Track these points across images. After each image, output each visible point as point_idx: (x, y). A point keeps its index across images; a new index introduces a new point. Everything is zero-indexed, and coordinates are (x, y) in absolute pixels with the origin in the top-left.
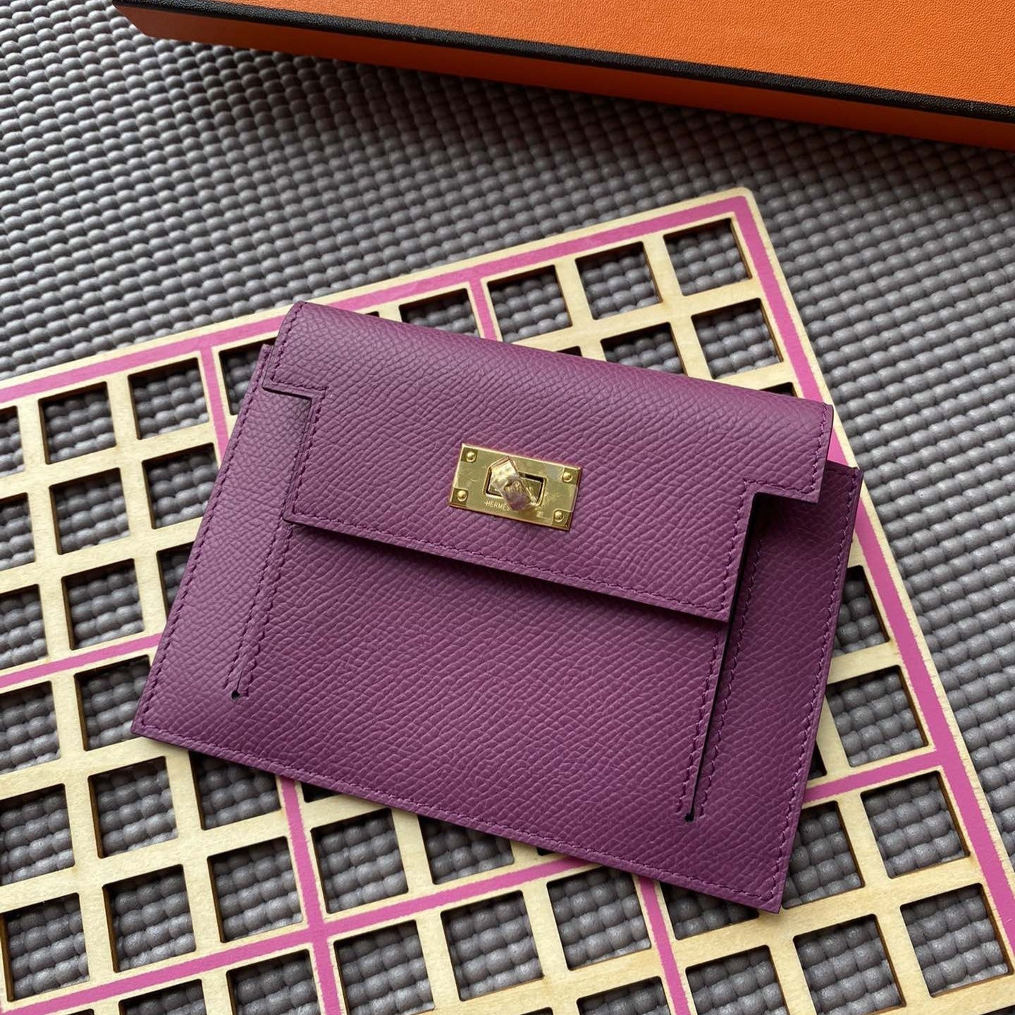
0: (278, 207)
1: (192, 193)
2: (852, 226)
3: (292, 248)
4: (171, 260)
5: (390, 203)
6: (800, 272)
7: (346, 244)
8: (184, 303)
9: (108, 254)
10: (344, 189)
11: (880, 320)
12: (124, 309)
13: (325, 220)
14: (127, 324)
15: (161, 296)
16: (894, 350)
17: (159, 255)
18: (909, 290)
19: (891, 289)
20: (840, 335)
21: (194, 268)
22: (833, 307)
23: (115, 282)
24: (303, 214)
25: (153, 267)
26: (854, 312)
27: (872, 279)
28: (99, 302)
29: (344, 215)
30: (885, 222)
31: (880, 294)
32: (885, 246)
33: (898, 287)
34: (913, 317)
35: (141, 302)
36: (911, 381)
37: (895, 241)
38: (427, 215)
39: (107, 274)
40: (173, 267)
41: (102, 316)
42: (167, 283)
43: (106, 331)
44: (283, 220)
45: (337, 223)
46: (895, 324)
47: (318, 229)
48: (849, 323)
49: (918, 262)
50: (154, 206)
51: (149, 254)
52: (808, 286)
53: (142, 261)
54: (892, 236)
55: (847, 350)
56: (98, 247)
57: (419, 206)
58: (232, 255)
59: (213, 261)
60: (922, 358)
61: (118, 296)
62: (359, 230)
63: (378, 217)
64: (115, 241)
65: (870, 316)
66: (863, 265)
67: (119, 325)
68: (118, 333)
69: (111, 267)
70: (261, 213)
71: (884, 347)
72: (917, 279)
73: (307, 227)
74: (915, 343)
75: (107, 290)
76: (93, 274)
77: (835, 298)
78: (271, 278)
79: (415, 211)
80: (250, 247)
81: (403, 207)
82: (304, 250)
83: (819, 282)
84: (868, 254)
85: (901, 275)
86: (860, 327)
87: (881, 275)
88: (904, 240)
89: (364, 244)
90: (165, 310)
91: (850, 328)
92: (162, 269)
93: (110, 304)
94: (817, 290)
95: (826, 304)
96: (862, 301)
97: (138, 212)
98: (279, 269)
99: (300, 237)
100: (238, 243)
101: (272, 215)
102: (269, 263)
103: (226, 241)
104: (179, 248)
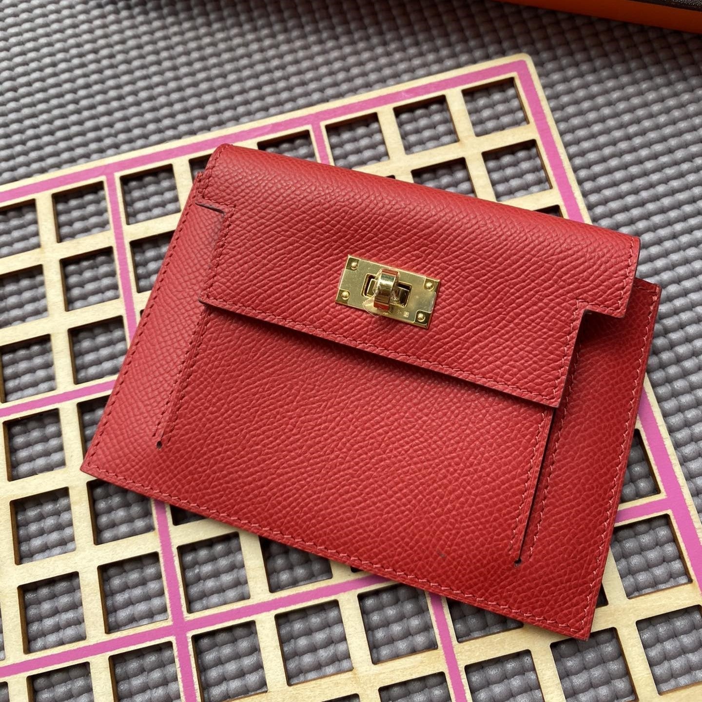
0: (175, 68)
1: (111, 56)
2: (615, 95)
3: (183, 100)
4: (92, 107)
5: (260, 68)
6: (572, 130)
7: (224, 98)
8: (99, 140)
9: (46, 101)
10: (226, 56)
11: (634, 170)
12: (55, 143)
13: (209, 79)
14: (57, 154)
15: (82, 134)
16: (644, 194)
17: (84, 103)
18: (658, 148)
19: (643, 146)
20: (603, 180)
21: (109, 113)
22: (596, 159)
23: (50, 122)
24: (193, 74)
25: (78, 112)
26: (614, 163)
27: (629, 138)
28: (37, 137)
29: (224, 76)
30: (641, 93)
31: (634, 150)
32: (641, 112)
33: (649, 145)
34: (660, 169)
35: (68, 138)
36: (657, 219)
37: (648, 108)
38: (286, 78)
39: (45, 117)
40: (93, 112)
41: (39, 148)
42: (89, 124)
43: (41, 159)
44: (177, 79)
45: (219, 82)
46: (645, 174)
47: (204, 86)
48: (609, 172)
49: (666, 125)
50: (83, 65)
51: (76, 102)
52: (578, 142)
53: (71, 107)
54: (646, 105)
55: (608, 193)
56: (40, 96)
57: (280, 71)
58: (138, 104)
59: (123, 108)
60: (666, 202)
61: (51, 133)
62: (235, 88)
63: (249, 78)
64: (52, 91)
65: (625, 167)
66: (622, 126)
67: (51, 155)
68: (50, 161)
69: (48, 111)
70: (161, 73)
71: (636, 192)
72: (664, 139)
73: (195, 85)
74: (661, 189)
75: (44, 128)
76: (34, 116)
77: (598, 152)
78: (167, 122)
79: (278, 74)
80: (151, 99)
81: (269, 71)
82: (193, 101)
83: (587, 139)
84: (627, 118)
85: (652, 135)
86: (619, 175)
87: (636, 135)
88: (656, 108)
89: (238, 99)
90: (85, 144)
91: (610, 176)
92: (86, 114)
93: (46, 139)
94: (586, 145)
95: (592, 156)
96: (620, 154)
97: (70, 70)
98: (172, 115)
99: (190, 91)
100: (143, 95)
101: (169, 75)
102: (165, 111)
103: (135, 93)
104: (99, 98)
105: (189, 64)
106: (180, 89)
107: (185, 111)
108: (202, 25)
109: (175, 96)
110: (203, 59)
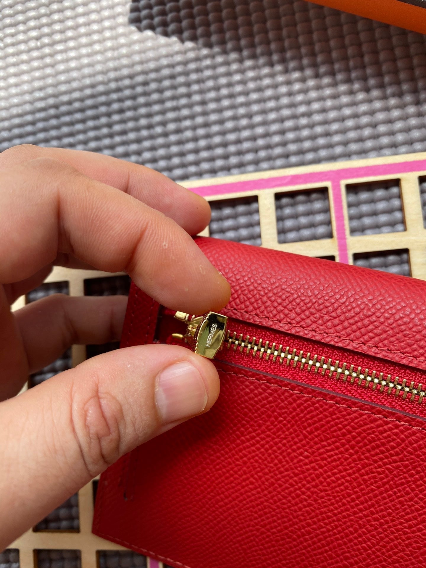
0: (203, 103)
3: (209, 136)
4: (124, 133)
5: (286, 112)
7: (247, 139)
10: (254, 96)
17: (117, 128)
21: (139, 141)
25: (111, 136)
29: (250, 116)
38: (311, 126)
40: (124, 138)
45: (244, 122)
47: (230, 125)
51: (109, 125)
53: (105, 131)
57: (306, 118)
58: (166, 135)
62: (260, 130)
63: (274, 121)
78: (191, 158)
79: (304, 121)
81: (294, 117)
82: (217, 140)
89: (261, 142)
99: (215, 128)
100: (171, 127)
101: (198, 109)
102: (190, 146)
103: (164, 124)
104: (131, 125)
105: (218, 100)
106: (206, 125)
107: (209, 148)
108: (235, 61)
109: (201, 132)
110: (231, 96)
